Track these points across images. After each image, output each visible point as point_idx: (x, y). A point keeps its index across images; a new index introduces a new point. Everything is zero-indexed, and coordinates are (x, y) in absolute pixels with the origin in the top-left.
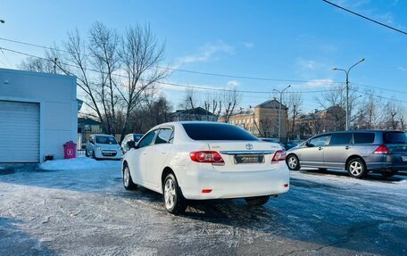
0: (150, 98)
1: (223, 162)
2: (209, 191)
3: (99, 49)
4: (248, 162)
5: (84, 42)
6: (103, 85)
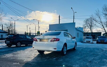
1: (37, 41)
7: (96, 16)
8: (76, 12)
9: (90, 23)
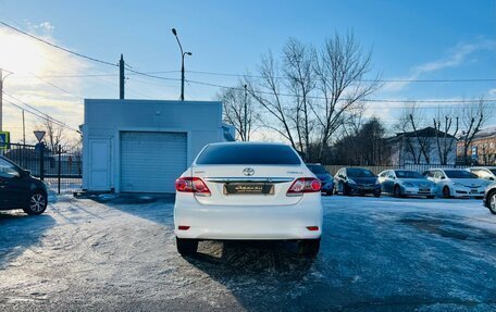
0: (357, 120)
1: (208, 191)
2: (186, 228)
3: (294, 69)
4: (246, 193)
5: (277, 63)
6: (299, 109)
7: (263, 81)
8: (190, 54)
9: (238, 108)
